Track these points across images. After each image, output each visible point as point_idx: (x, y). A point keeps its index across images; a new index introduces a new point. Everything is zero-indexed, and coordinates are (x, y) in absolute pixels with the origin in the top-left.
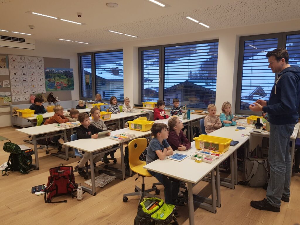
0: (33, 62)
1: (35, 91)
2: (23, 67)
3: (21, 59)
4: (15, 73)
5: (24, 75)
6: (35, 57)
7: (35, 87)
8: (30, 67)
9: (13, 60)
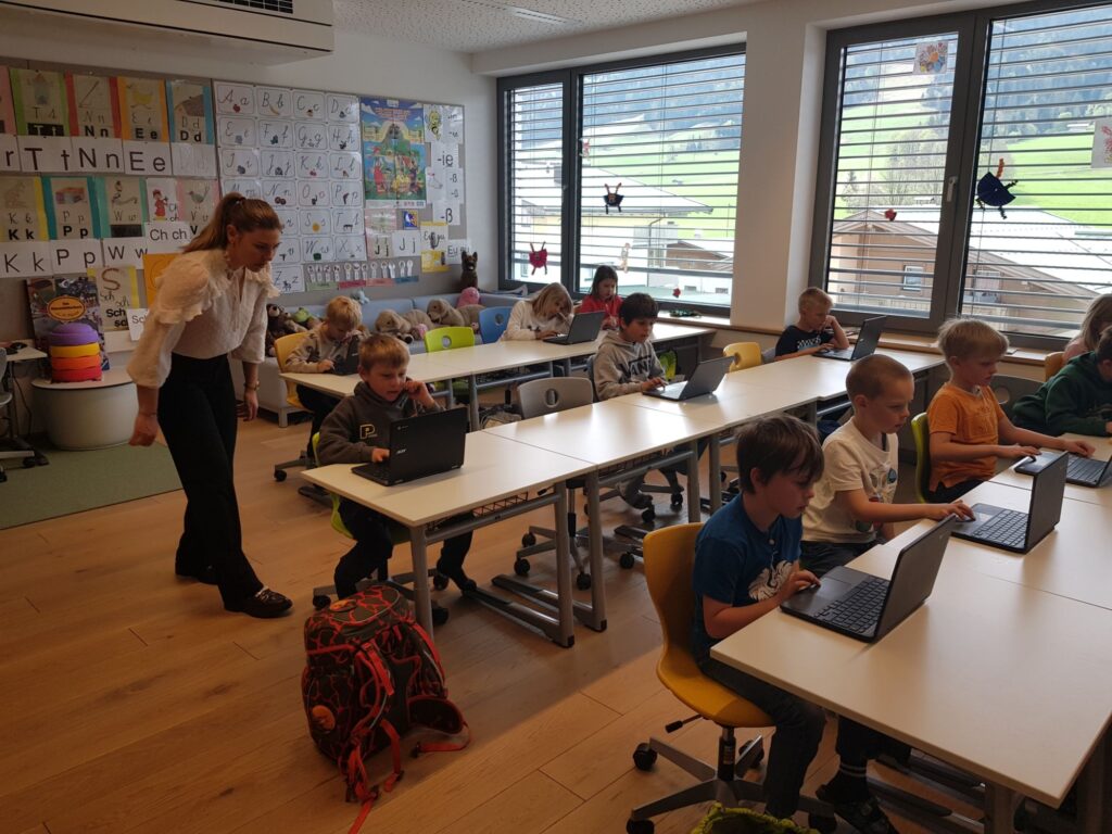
0: (316, 115)
1: (325, 248)
2: (275, 140)
3: (266, 103)
4: (240, 167)
5: (277, 173)
6: (325, 92)
7: (321, 229)
8: (305, 138)
9: (232, 105)
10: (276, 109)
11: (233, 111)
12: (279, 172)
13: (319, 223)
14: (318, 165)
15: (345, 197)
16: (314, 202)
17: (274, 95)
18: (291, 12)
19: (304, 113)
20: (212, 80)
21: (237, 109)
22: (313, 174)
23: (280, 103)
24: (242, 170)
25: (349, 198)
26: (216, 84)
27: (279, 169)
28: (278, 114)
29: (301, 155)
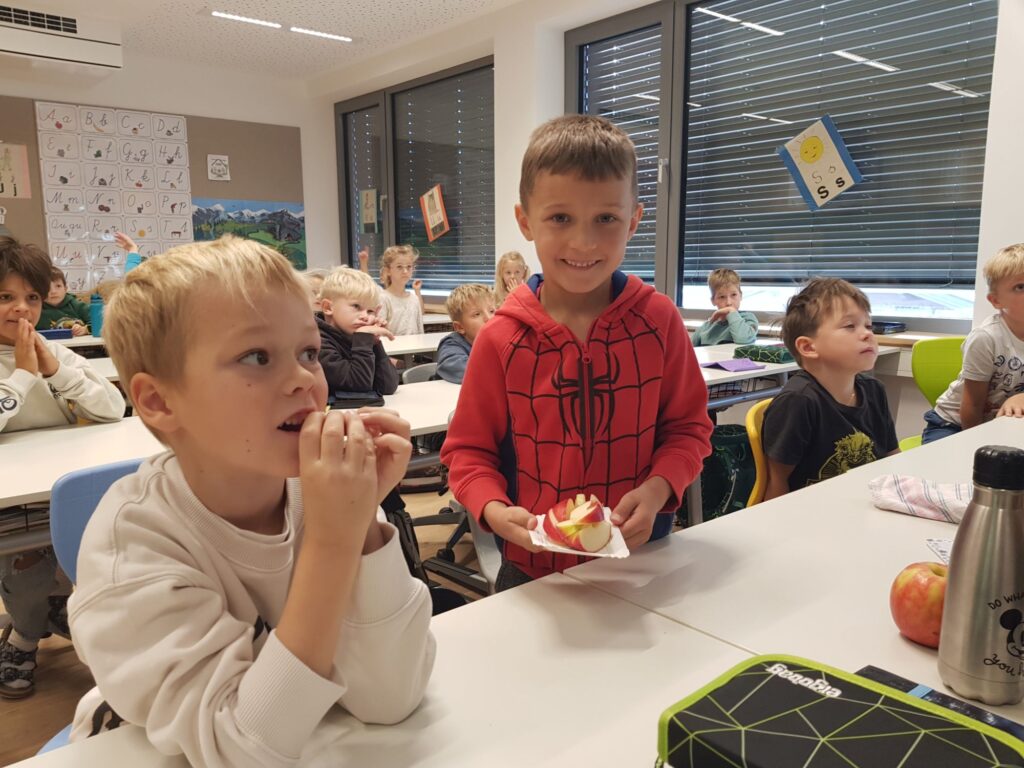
0: (141, 132)
1: (152, 251)
2: (98, 154)
3: (89, 121)
4: (62, 178)
5: (100, 184)
6: (151, 112)
7: (148, 235)
8: (129, 153)
9: (55, 122)
10: (99, 126)
11: (55, 128)
12: (102, 182)
13: (146, 231)
14: (144, 177)
15: (173, 206)
16: (140, 210)
17: (97, 115)
18: (75, 32)
19: (129, 131)
20: (33, 102)
21: (59, 126)
22: (139, 185)
23: (104, 122)
24: (64, 180)
25: (176, 209)
26: (37, 104)
27: (102, 180)
28: (101, 131)
29: (125, 168)
